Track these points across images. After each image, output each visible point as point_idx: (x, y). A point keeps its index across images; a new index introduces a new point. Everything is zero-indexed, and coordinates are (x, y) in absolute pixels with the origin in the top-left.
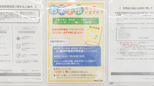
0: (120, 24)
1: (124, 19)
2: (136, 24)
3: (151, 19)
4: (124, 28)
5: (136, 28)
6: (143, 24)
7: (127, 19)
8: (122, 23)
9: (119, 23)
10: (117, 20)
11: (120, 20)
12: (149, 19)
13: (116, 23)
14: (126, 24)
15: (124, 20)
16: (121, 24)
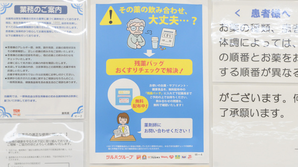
0: (14, 157)
1: (19, 150)
2: (38, 157)
3: (59, 149)
4: (20, 163)
5: (38, 163)
6: (48, 157)
7: (24, 150)
8: (17, 157)
9: (12, 157)
10: (9, 153)
11: (14, 152)
12: (57, 150)
13: (8, 157)
14: (23, 157)
15: (19, 152)
16: (15, 159)
